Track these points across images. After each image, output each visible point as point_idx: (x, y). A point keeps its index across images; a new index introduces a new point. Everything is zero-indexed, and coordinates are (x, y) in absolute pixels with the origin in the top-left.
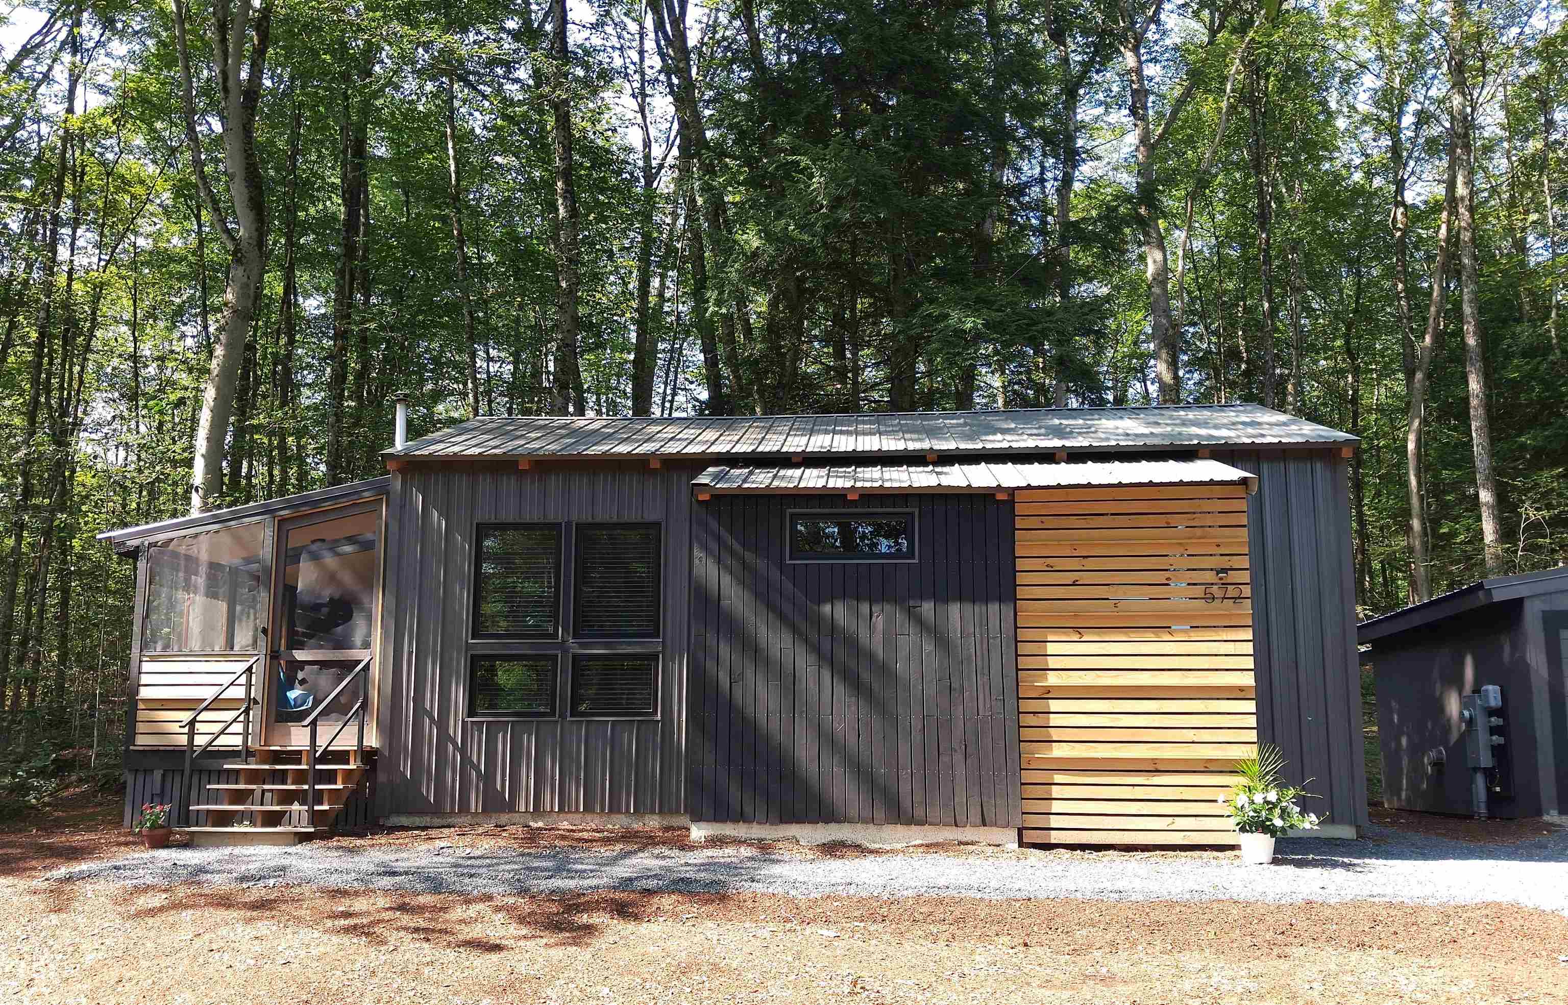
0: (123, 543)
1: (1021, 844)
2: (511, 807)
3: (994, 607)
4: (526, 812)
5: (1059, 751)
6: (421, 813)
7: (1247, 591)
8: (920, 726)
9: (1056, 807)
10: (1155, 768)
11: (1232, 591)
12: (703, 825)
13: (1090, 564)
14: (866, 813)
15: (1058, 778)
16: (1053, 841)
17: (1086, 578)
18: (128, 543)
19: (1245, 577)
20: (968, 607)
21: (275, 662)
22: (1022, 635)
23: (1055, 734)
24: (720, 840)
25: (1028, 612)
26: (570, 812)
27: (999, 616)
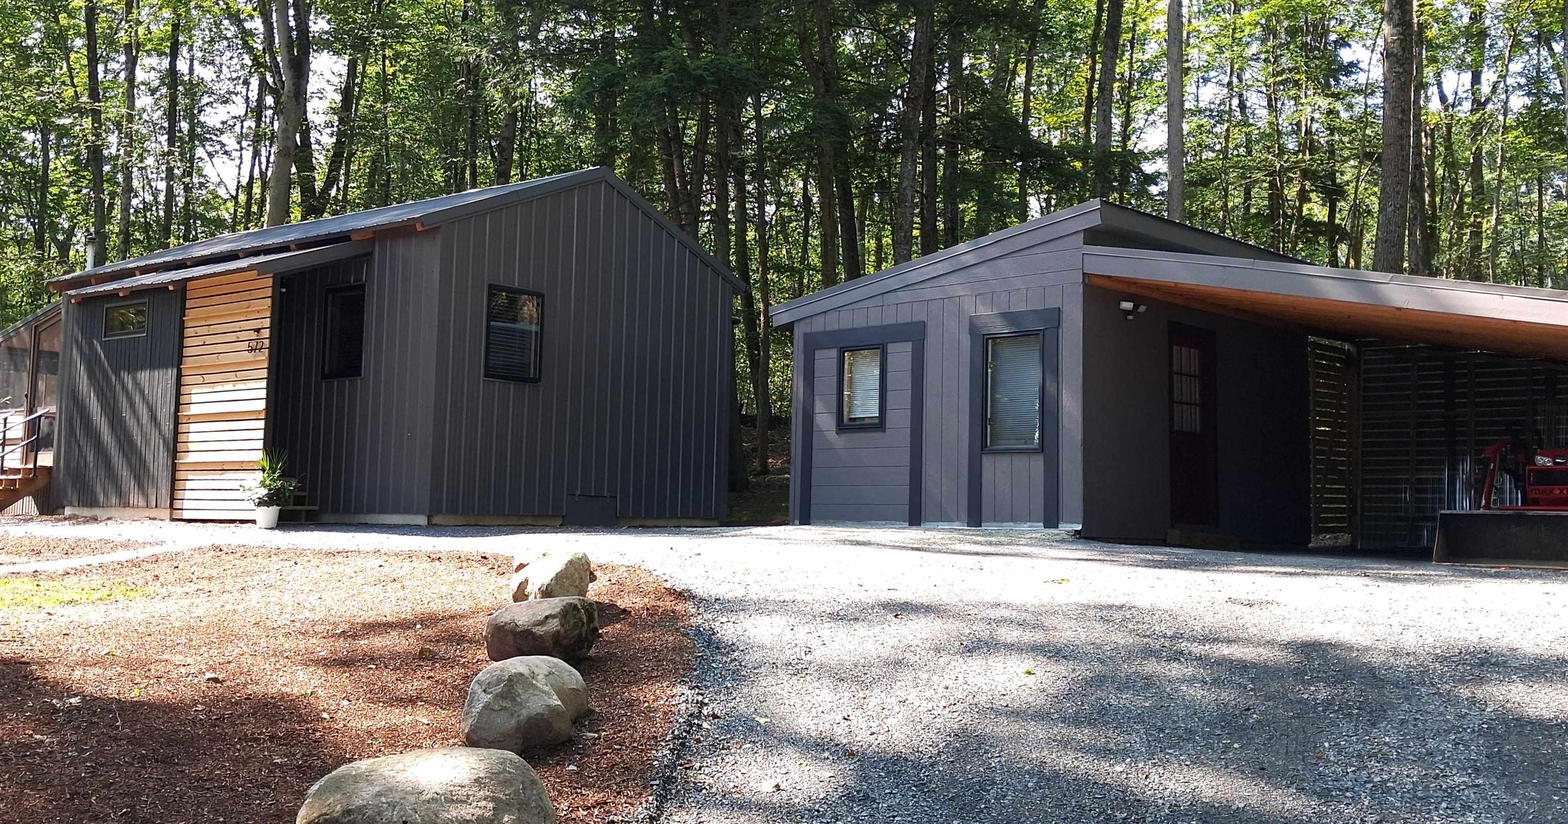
1: (171, 519)
5: (193, 457)
7: (267, 343)
9: (189, 494)
10: (223, 468)
11: (261, 344)
13: (211, 329)
15: (191, 476)
17: (209, 339)
19: (267, 333)
22: (182, 380)
23: (192, 446)
25: (186, 364)
27: (171, 373)
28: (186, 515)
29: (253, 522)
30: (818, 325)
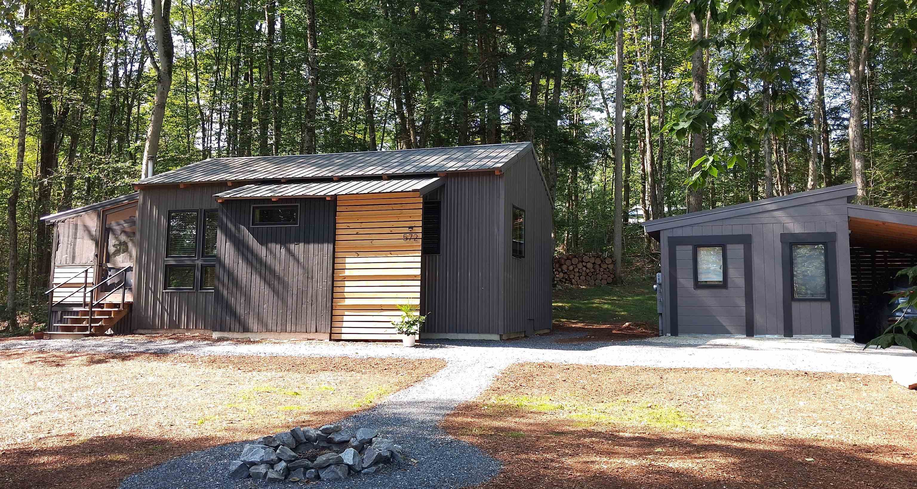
0: (49, 221)
1: (330, 340)
2: (178, 327)
3: (325, 245)
4: (184, 328)
5: (348, 302)
6: (149, 329)
7: (420, 236)
8: (296, 293)
9: (345, 324)
10: (382, 308)
11: (414, 236)
12: (217, 333)
13: (364, 225)
14: (274, 328)
15: (346, 313)
16: (342, 338)
17: (361, 231)
18: (51, 221)
19: (420, 230)
20: (316, 246)
21: (101, 268)
22: (337, 255)
23: (346, 295)
24: (223, 339)
25: (340, 245)
26: (199, 329)
27: (327, 247)
28: (344, 337)
29: (401, 341)
30: (679, 233)
